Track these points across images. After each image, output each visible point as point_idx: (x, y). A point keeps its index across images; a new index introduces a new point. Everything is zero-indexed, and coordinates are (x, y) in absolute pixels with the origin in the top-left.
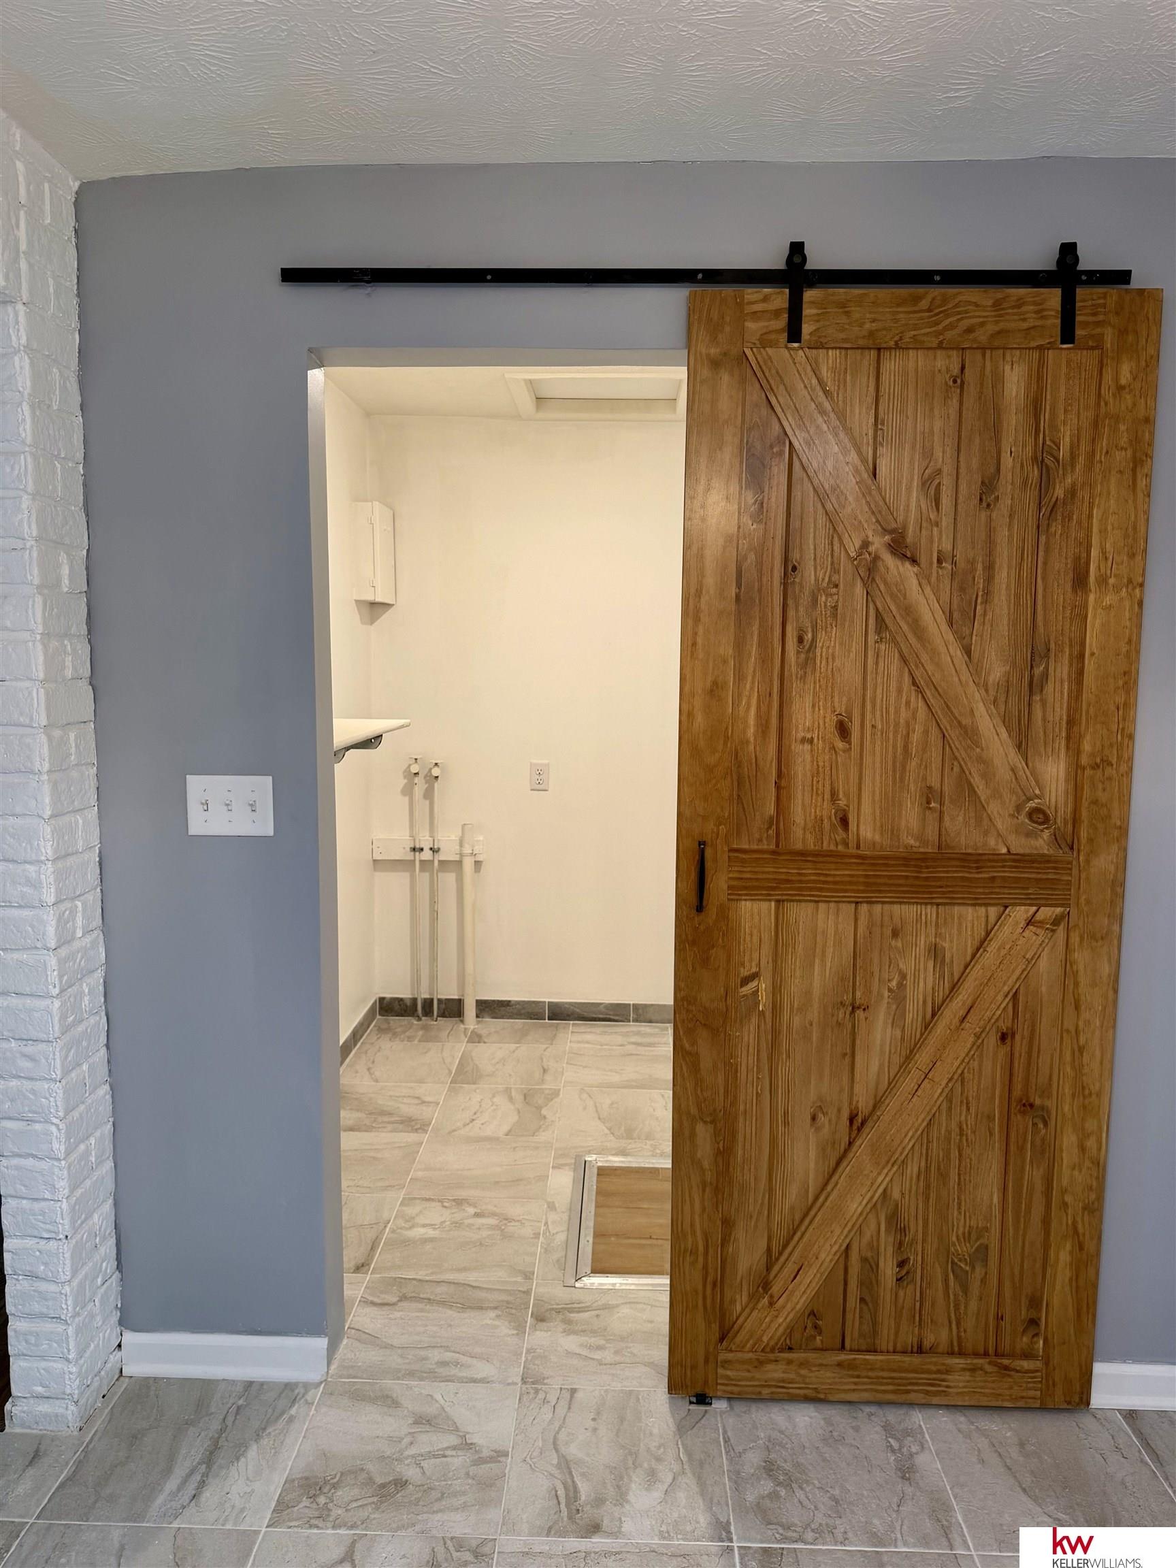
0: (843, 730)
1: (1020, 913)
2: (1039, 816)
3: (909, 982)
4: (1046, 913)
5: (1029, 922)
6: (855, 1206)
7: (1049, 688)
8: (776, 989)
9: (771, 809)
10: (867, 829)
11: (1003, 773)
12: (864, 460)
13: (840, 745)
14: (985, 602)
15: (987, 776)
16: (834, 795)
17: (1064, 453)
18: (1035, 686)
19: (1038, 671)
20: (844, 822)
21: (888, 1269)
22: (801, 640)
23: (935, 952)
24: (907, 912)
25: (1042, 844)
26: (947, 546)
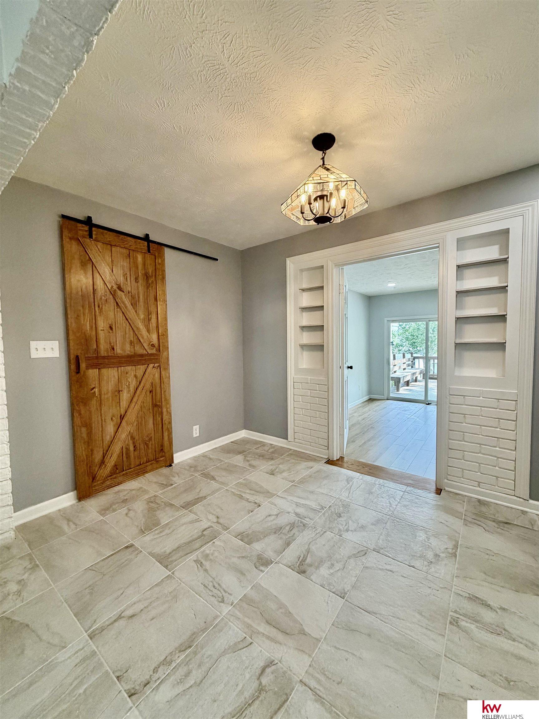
0: (111, 328)
1: (152, 365)
2: (153, 345)
3: (130, 383)
4: (156, 365)
5: (153, 367)
6: (123, 436)
7: (152, 320)
8: (100, 391)
9: (95, 347)
10: (118, 351)
11: (145, 337)
12: (110, 268)
13: (111, 331)
14: (138, 302)
15: (143, 338)
16: (110, 344)
17: (150, 274)
18: (149, 320)
19: (150, 316)
20: (113, 349)
21: (132, 448)
22: (99, 307)
23: (136, 376)
24: (129, 368)
25: (154, 351)
26: (130, 289)
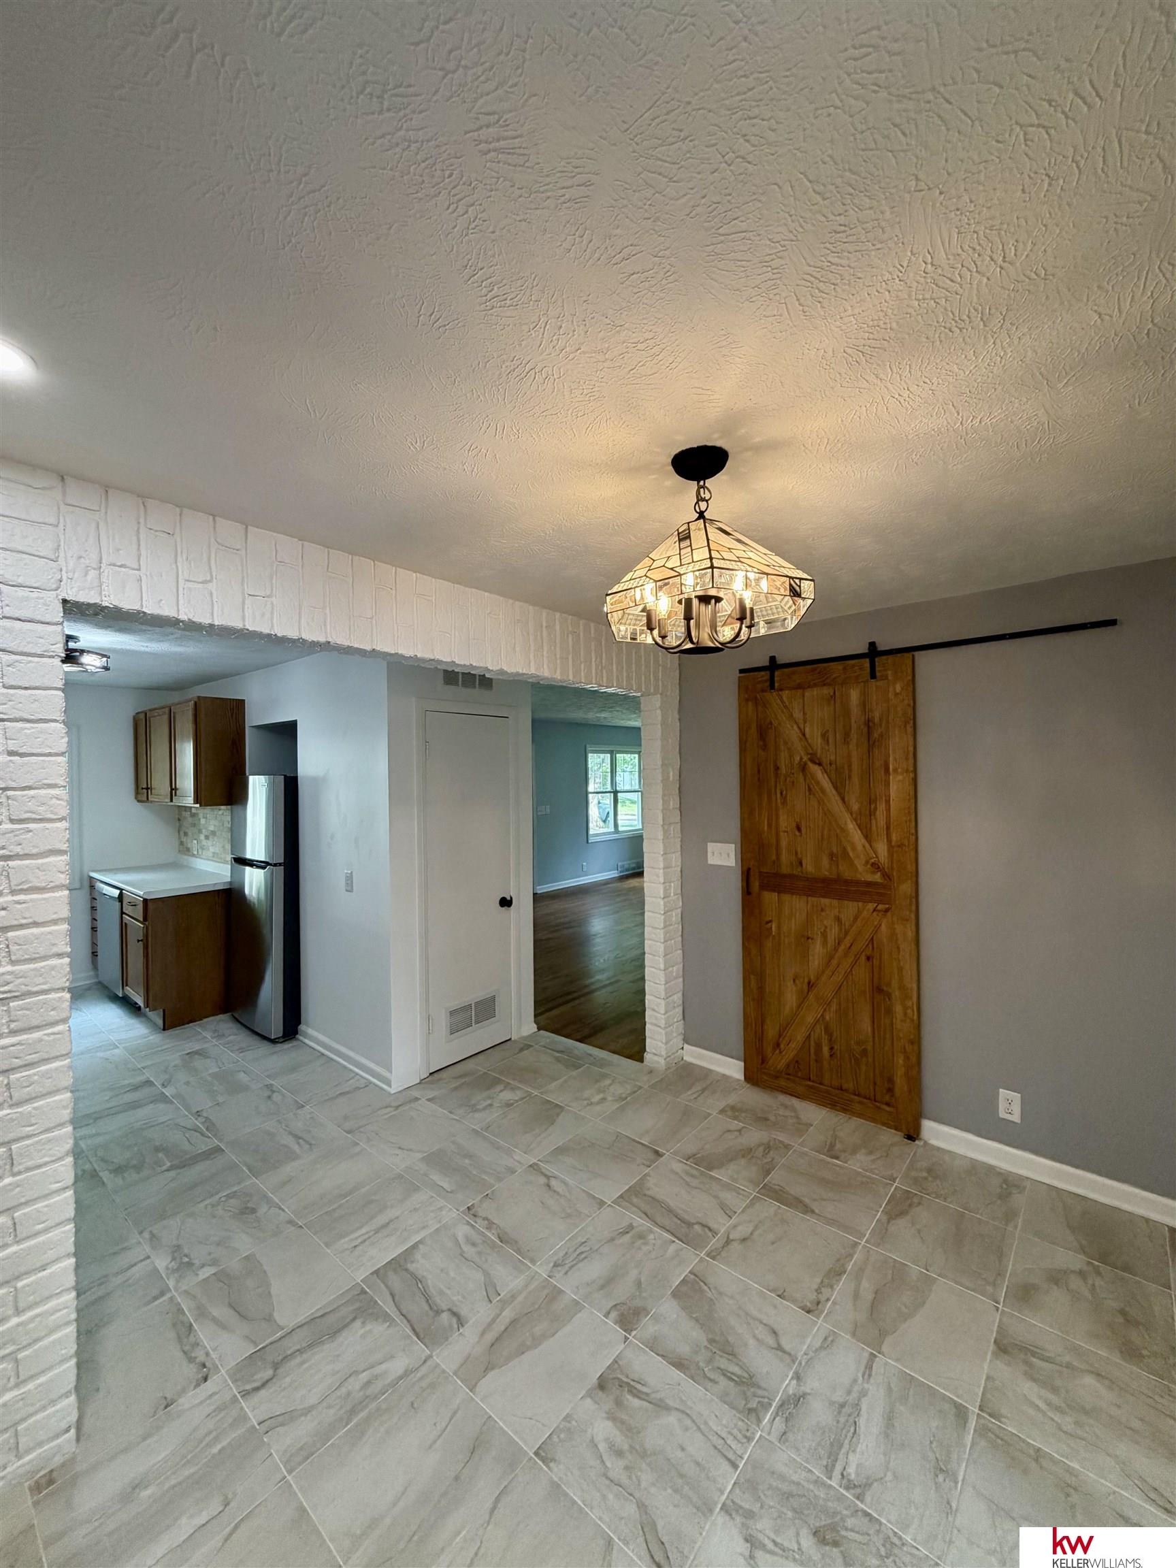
0: (799, 829)
1: (871, 906)
2: (876, 867)
3: (828, 930)
4: (880, 907)
5: (874, 910)
6: (810, 1019)
7: (878, 813)
8: (779, 927)
9: (774, 857)
10: (809, 867)
11: (860, 848)
12: (800, 729)
13: (797, 833)
14: (849, 781)
15: (854, 849)
16: (796, 853)
17: (877, 720)
18: (872, 814)
19: (873, 806)
20: (801, 864)
21: (826, 1050)
22: (781, 794)
23: (838, 919)
24: (825, 901)
25: (877, 878)
26: (833, 758)
